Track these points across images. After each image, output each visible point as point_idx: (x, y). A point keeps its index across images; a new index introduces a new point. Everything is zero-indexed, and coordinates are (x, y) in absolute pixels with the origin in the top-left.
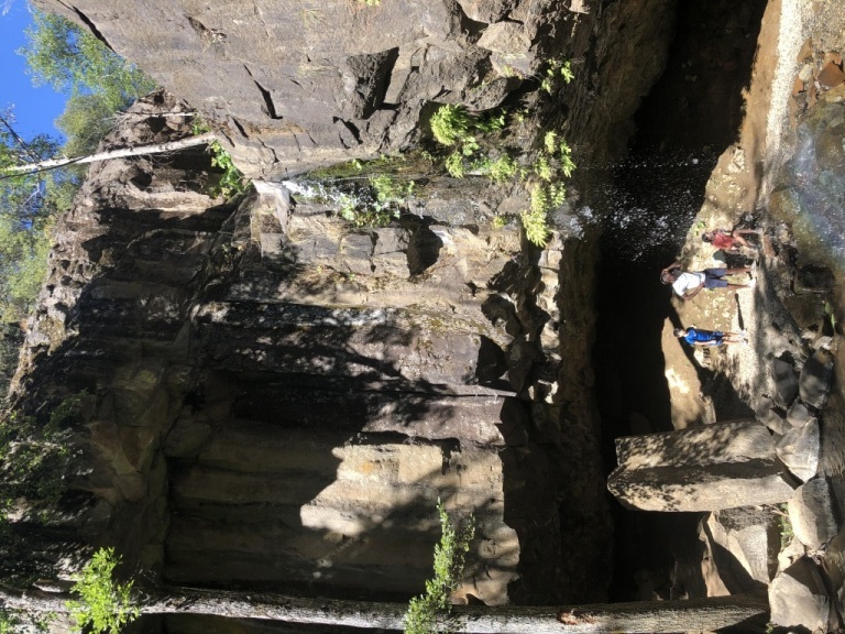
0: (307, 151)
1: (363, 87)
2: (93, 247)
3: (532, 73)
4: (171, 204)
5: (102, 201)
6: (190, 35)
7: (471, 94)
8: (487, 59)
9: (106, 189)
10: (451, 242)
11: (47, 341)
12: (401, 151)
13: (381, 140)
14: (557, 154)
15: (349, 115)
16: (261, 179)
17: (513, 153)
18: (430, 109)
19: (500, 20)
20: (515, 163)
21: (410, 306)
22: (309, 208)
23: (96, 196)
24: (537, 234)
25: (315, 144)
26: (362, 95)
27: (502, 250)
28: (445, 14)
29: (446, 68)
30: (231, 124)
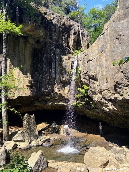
2: (64, 24)
3: (94, 100)
4: (71, 38)
7: (91, 91)
8: (96, 94)
13: (84, 77)
15: (88, 73)
18: (88, 85)
19: (102, 97)
25: (83, 67)
26: (91, 75)
28: (103, 89)
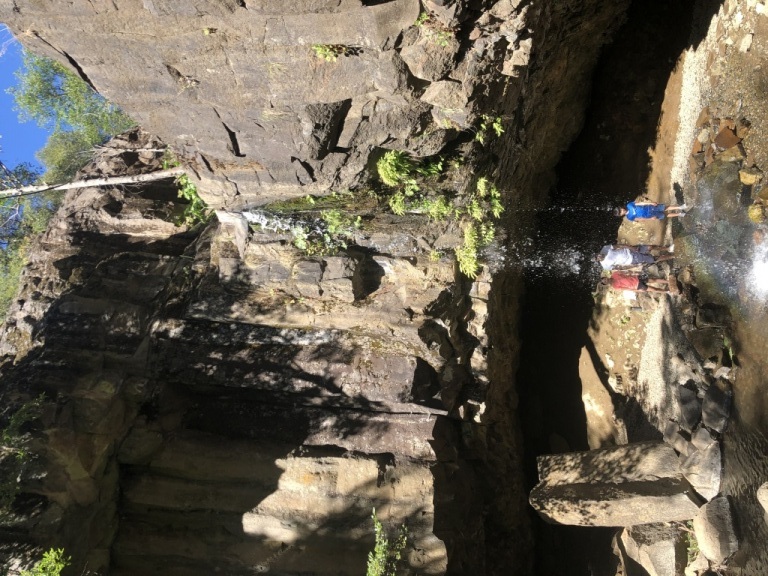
0: (266, 186)
1: (319, 132)
2: (64, 266)
3: (468, 126)
4: (139, 230)
5: (75, 225)
6: (167, 80)
7: (413, 141)
8: (429, 112)
9: (80, 215)
10: (392, 272)
11: (13, 352)
12: (350, 190)
13: (332, 179)
14: (488, 198)
15: (306, 156)
16: (223, 209)
17: (449, 195)
18: (377, 153)
19: (441, 79)
20: (451, 204)
21: (352, 328)
22: (265, 237)
23: (70, 220)
24: (469, 267)
25: (274, 180)
26: (318, 139)
27: (437, 280)
28: (393, 71)
29: (393, 119)
30: (199, 159)
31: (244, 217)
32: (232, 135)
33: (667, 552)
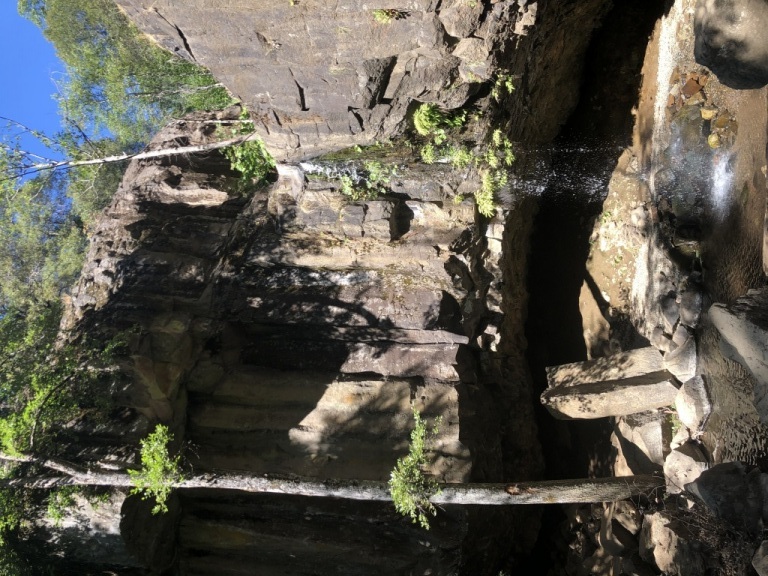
0: (323, 137)
1: (372, 84)
3: (488, 77)
4: (196, 199)
6: (256, 46)
7: (443, 93)
8: (457, 68)
9: (144, 187)
10: (422, 215)
11: (93, 302)
12: (391, 139)
13: (377, 129)
14: (502, 147)
15: (360, 105)
16: (284, 162)
17: (469, 145)
18: (414, 105)
19: (469, 37)
20: (471, 153)
21: (388, 266)
22: (318, 185)
23: (136, 192)
24: (487, 208)
25: (331, 131)
26: (370, 91)
27: (460, 221)
28: (433, 30)
29: (429, 73)
30: (271, 115)
31: (301, 168)
32: (301, 90)
33: (655, 432)
